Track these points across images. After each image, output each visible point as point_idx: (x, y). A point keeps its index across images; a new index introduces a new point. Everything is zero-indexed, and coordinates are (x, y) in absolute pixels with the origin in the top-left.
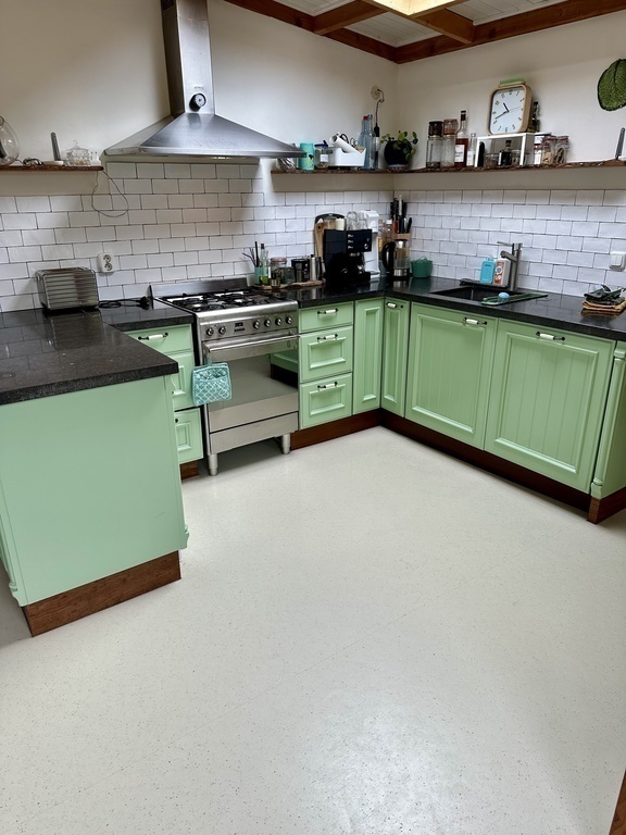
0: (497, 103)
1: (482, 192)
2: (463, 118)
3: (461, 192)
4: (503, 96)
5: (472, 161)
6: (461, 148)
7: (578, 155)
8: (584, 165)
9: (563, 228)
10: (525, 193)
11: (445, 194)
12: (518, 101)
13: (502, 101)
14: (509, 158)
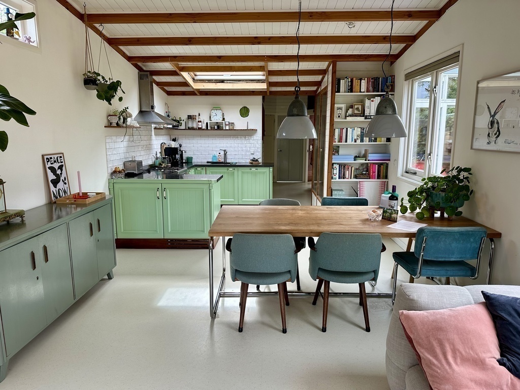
1: (208, 136)
2: (199, 115)
3: (201, 136)
5: (204, 127)
6: (200, 124)
7: (236, 128)
8: (238, 130)
9: (236, 145)
11: (194, 136)
12: (219, 113)
13: (214, 112)
14: (219, 127)
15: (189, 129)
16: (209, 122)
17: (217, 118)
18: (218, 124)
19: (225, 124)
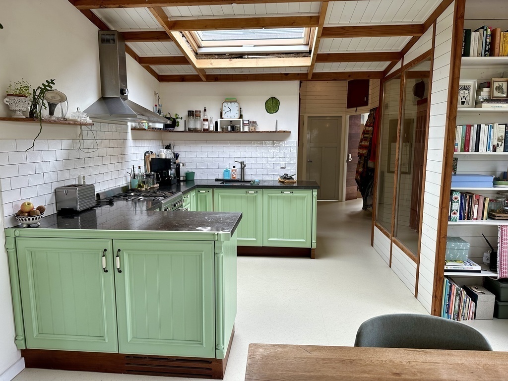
0: (225, 106)
1: (218, 142)
2: (205, 110)
3: (207, 141)
4: (227, 104)
5: (212, 128)
6: (206, 123)
7: (261, 128)
8: (262, 132)
9: (259, 155)
10: (240, 142)
11: (196, 142)
12: (235, 107)
13: (227, 106)
14: (234, 128)
15: (190, 131)
16: (219, 120)
17: (231, 115)
18: (233, 124)
19: (244, 124)
